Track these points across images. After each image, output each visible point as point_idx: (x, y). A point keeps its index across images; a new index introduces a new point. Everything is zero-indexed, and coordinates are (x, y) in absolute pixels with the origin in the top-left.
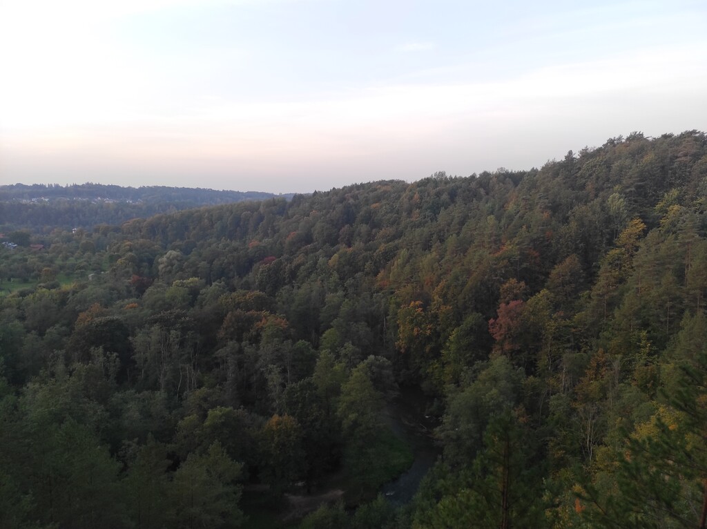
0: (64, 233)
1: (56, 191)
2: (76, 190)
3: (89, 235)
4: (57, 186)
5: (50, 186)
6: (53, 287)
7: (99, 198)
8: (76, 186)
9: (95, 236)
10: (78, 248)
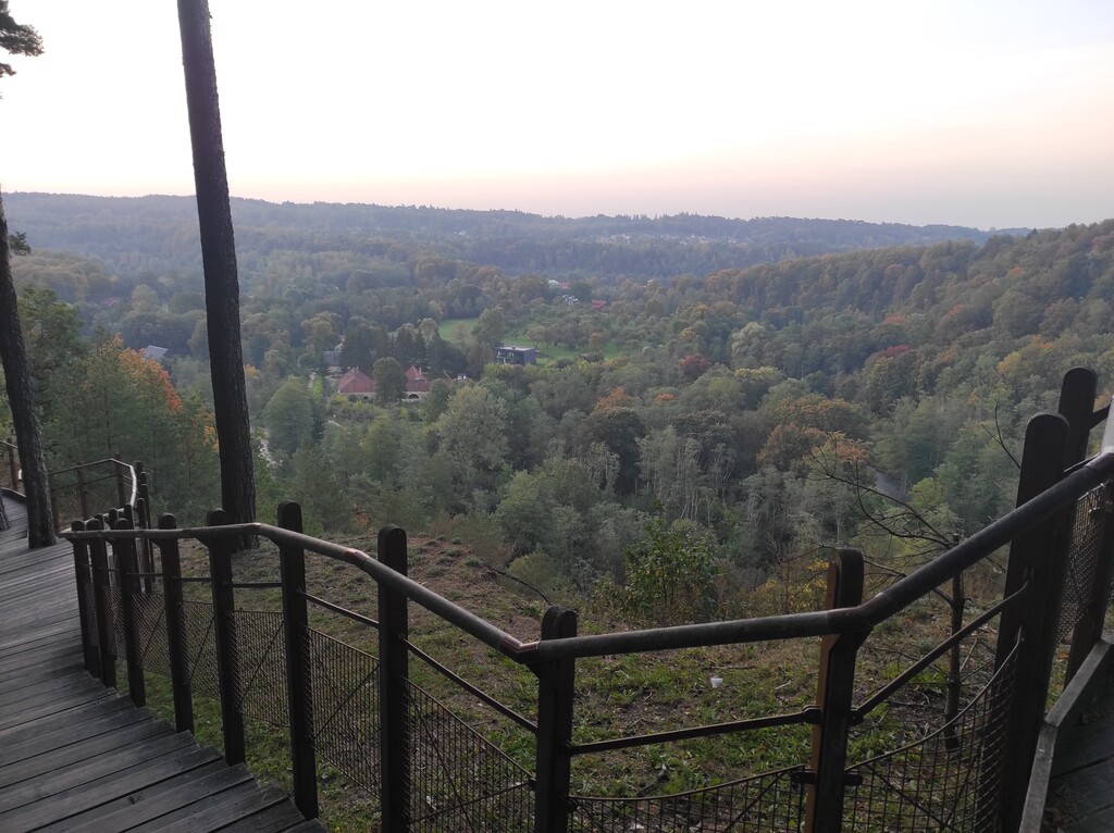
0: (635, 285)
1: (641, 225)
2: (667, 223)
3: (663, 292)
4: (644, 217)
5: (636, 217)
6: (596, 359)
7: (693, 236)
8: (666, 218)
9: (670, 292)
10: (643, 308)
